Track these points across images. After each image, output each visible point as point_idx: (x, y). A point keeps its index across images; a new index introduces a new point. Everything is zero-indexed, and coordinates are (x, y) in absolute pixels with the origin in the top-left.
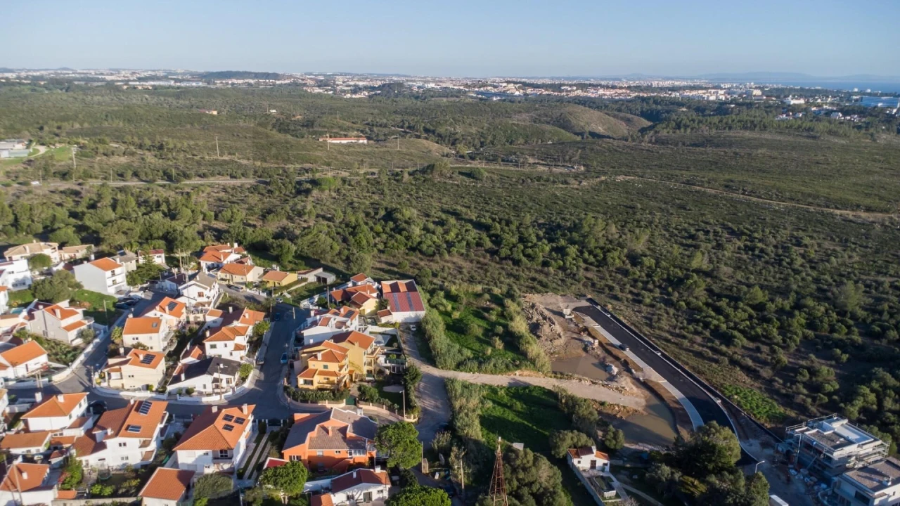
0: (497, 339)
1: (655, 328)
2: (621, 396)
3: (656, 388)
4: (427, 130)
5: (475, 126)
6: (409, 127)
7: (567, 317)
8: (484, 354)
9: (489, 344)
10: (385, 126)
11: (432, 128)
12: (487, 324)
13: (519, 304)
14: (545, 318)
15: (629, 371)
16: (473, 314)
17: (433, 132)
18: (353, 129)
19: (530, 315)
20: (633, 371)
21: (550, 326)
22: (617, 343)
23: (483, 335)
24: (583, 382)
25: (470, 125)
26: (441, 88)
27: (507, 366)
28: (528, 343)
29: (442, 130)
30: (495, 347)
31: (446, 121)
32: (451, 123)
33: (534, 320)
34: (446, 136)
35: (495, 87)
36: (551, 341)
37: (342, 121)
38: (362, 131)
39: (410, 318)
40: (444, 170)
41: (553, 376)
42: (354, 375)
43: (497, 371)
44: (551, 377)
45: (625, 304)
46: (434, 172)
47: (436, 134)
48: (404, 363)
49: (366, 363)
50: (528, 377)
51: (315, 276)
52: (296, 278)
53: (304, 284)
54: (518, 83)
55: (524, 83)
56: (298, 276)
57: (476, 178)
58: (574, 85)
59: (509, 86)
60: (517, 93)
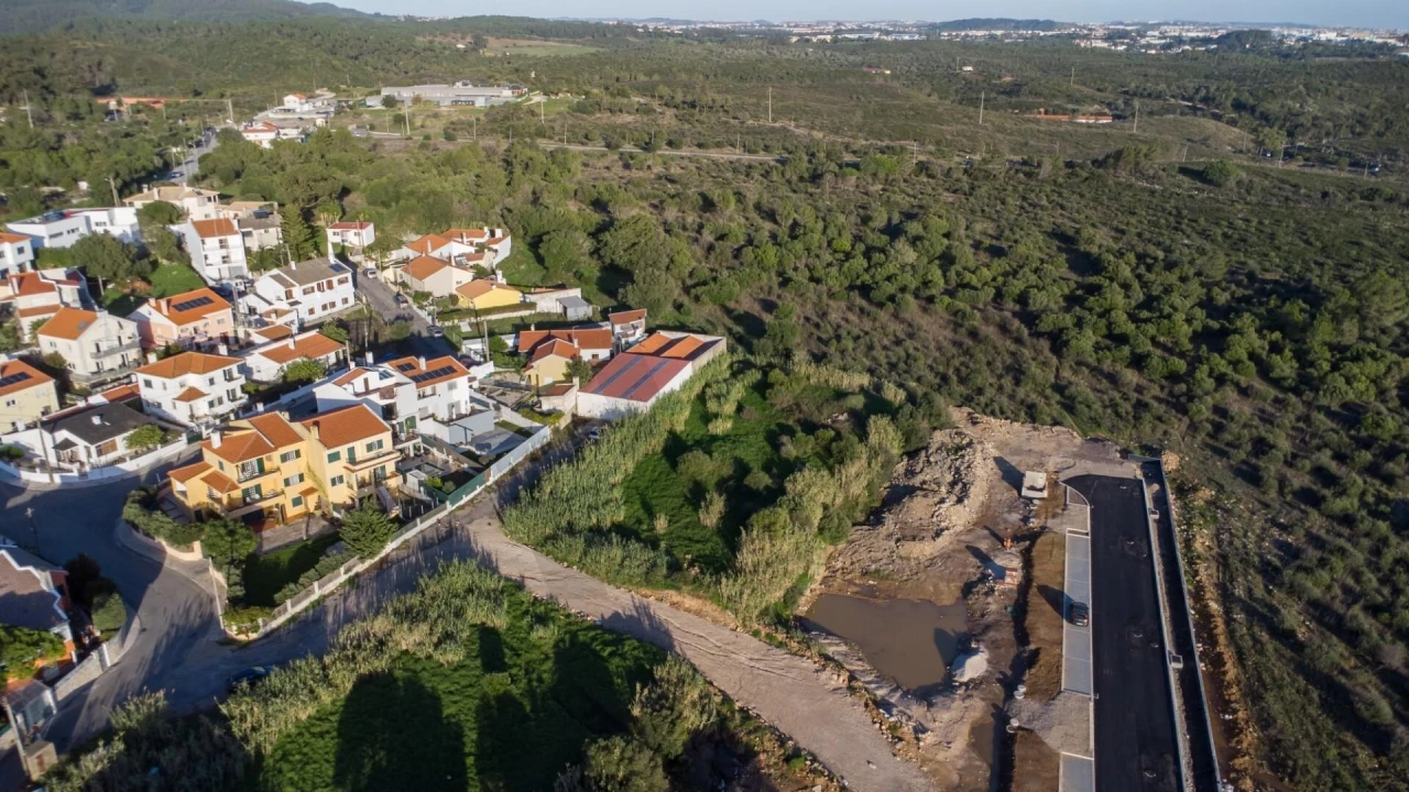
2: (883, 753)
3: (1024, 770)
4: (1239, 106)
5: (1351, 100)
6: (1205, 100)
7: (1024, 493)
10: (1159, 96)
11: (1251, 101)
14: (957, 482)
15: (1011, 689)
17: (1253, 110)
18: (1094, 101)
20: (1022, 690)
21: (941, 503)
24: (824, 675)
26: (1346, 42)
29: (1272, 107)
31: (1289, 89)
32: (1299, 94)
33: (919, 480)
34: (1277, 119)
36: (898, 540)
37: (1076, 86)
38: (1109, 105)
39: (615, 412)
40: (1143, 162)
41: (763, 633)
42: (312, 501)
43: (620, 578)
44: (756, 634)
45: (1266, 499)
46: (1121, 163)
47: (1257, 114)
48: (442, 502)
49: (345, 479)
50: (690, 616)
51: (557, 300)
52: (517, 300)
53: (526, 312)
56: (523, 298)
57: (1209, 181)
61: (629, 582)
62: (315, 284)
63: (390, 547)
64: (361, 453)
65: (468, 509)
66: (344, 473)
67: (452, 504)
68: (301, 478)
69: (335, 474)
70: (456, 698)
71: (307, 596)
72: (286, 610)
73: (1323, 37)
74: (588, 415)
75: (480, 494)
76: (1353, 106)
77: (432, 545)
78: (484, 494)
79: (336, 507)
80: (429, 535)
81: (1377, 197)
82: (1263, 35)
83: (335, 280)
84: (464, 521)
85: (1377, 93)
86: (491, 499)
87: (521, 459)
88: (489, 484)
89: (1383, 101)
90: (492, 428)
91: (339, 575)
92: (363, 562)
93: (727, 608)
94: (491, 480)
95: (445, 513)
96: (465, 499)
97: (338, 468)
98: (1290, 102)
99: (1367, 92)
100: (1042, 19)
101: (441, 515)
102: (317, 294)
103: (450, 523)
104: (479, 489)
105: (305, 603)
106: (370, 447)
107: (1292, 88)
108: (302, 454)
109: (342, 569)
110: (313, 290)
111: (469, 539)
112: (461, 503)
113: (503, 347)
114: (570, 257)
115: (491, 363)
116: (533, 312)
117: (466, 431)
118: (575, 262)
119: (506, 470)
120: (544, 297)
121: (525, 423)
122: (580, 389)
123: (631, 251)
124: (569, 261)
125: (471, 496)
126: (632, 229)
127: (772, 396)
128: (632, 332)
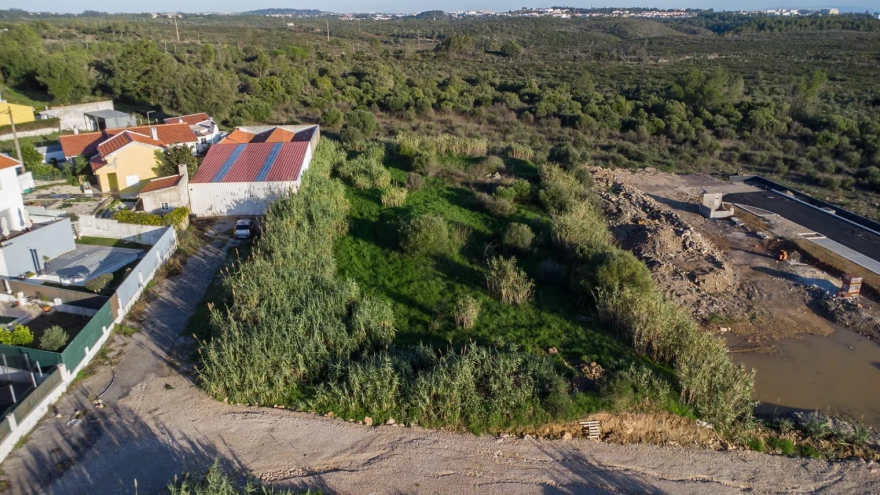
0: (509, 265)
5: (515, 34)
7: (713, 214)
8: (451, 323)
9: (477, 282)
12: (486, 222)
13: (581, 177)
14: (654, 215)
16: (448, 197)
19: (613, 207)
21: (678, 233)
23: (463, 251)
25: (510, 33)
26: (484, 15)
27: (543, 392)
28: (632, 280)
30: (498, 297)
31: (482, 29)
32: (488, 32)
33: (627, 218)
35: (539, 13)
36: (692, 277)
39: (252, 201)
43: (496, 418)
44: (755, 446)
46: (451, 48)
48: (50, 369)
51: (85, 114)
52: (32, 118)
53: (47, 131)
54: (564, 9)
55: (572, 9)
56: (37, 115)
57: (508, 55)
58: (628, 10)
59: (556, 11)
60: (564, 16)
61: (513, 421)
65: (104, 373)
67: (71, 368)
73: (470, 13)
74: (208, 214)
75: (110, 340)
76: (517, 37)
77: (65, 463)
78: (119, 339)
80: (44, 444)
81: (601, 58)
82: (440, 13)
84: (112, 394)
86: (140, 344)
87: (151, 277)
88: (118, 321)
90: (73, 247)
93: (698, 415)
94: (121, 314)
95: (61, 389)
96: (90, 354)
98: (485, 36)
101: (53, 397)
103: (80, 406)
104: (107, 332)
111: (145, 427)
112: (85, 362)
113: (37, 157)
114: (78, 82)
115: (29, 174)
116: (56, 130)
117: (34, 252)
118: (84, 88)
119: (136, 296)
120: (67, 111)
121: (129, 232)
122: (191, 179)
123: (145, 78)
124: (78, 87)
125: (97, 347)
126: (141, 54)
127: (421, 164)
128: (206, 130)
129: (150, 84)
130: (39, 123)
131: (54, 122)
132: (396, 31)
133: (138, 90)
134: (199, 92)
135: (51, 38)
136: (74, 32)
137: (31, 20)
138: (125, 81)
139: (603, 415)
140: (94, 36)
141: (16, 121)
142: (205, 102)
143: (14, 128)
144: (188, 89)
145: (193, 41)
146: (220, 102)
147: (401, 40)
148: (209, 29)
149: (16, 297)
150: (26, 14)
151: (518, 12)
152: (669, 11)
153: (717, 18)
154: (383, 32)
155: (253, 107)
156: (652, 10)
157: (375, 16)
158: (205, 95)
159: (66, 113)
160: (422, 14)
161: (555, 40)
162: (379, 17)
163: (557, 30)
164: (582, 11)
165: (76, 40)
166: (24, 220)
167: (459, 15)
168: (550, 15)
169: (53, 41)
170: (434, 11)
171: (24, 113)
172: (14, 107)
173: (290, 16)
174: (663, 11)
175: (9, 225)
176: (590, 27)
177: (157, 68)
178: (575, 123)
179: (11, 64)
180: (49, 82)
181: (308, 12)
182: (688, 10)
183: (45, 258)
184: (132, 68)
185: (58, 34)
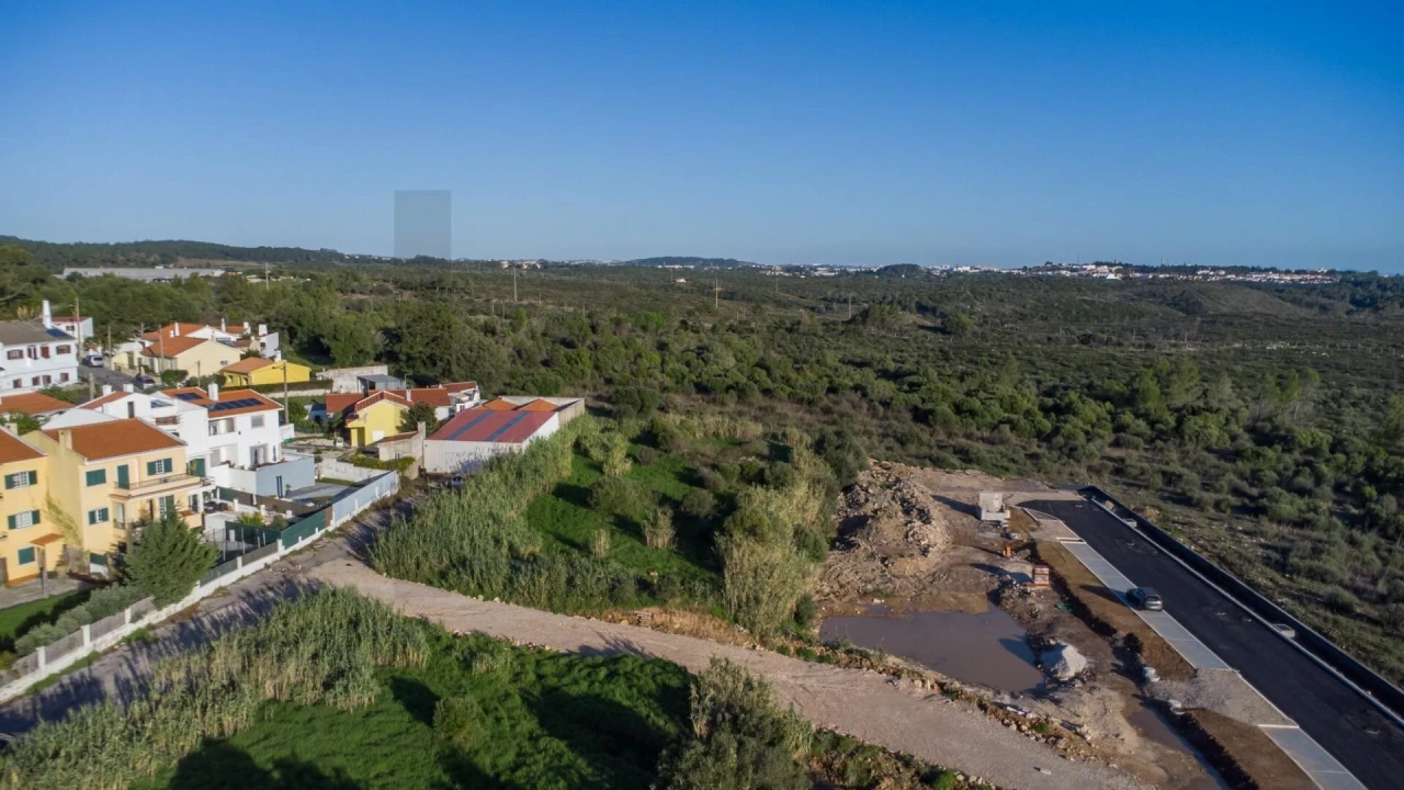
1: (1298, 571)
2: (1046, 756)
3: (1234, 748)
7: (984, 516)
11: (931, 304)
15: (1136, 675)
17: (933, 311)
20: (1151, 672)
22: (1121, 583)
24: (903, 683)
29: (948, 307)
35: (1073, 270)
36: (883, 559)
37: (781, 294)
40: (888, 318)
41: (792, 649)
42: (53, 553)
44: (783, 650)
45: (1208, 514)
46: (868, 320)
47: (938, 313)
48: (271, 540)
49: (111, 516)
50: (686, 638)
51: (359, 378)
52: (306, 378)
53: (319, 392)
54: (1114, 265)
55: (1127, 266)
56: (312, 375)
57: (949, 333)
58: (1223, 269)
59: (1100, 269)
60: (1111, 276)
62: (24, 348)
63: (199, 593)
64: (138, 473)
65: (308, 555)
66: (109, 504)
67: (287, 545)
68: (36, 517)
69: (97, 506)
70: (386, 750)
71: (71, 647)
72: (36, 665)
73: (961, 269)
75: (320, 539)
76: (1012, 307)
78: (327, 539)
79: (95, 558)
81: (1092, 341)
82: (913, 268)
83: (52, 346)
84: (309, 564)
85: (1030, 296)
86: (339, 545)
87: (367, 506)
88: (330, 529)
89: (1035, 302)
91: (122, 622)
92: (159, 608)
93: (736, 621)
94: (334, 525)
95: (275, 557)
96: (302, 543)
97: (101, 496)
99: (1021, 295)
100: (726, 258)
101: (269, 559)
102: (27, 362)
103: (283, 571)
104: (318, 534)
105: (66, 661)
106: (152, 469)
107: (962, 293)
108: (40, 477)
109: (128, 613)
110: (21, 355)
112: (297, 547)
113: (302, 412)
114: (362, 346)
115: (292, 425)
116: (328, 391)
117: (279, 479)
118: (368, 353)
119: (348, 518)
120: (343, 374)
121: (361, 475)
122: (428, 436)
123: (433, 345)
124: (361, 351)
125: (308, 541)
126: (433, 320)
127: (666, 440)
128: (467, 398)
129: (437, 352)
130: (313, 383)
131: (327, 383)
132: (829, 293)
133: (425, 357)
134: (473, 360)
135: (361, 293)
136: (390, 286)
137: (346, 265)
138: (412, 348)
139: (655, 609)
140: (413, 292)
141: (290, 380)
142: (477, 371)
143: (286, 387)
144: (461, 357)
145: (533, 302)
146: (494, 371)
147: (835, 306)
148: (561, 285)
149: (259, 508)
150: (340, 257)
151: (1038, 269)
152: (1298, 272)
153: (1373, 287)
154: (811, 295)
155: (540, 380)
156: (1267, 270)
157: (816, 270)
158: (478, 363)
159: (340, 375)
160: (886, 268)
161: (1074, 313)
162: (822, 272)
163: (1079, 297)
164: (1144, 269)
165: (390, 296)
166: (277, 455)
167: (942, 272)
168: (1088, 275)
169: (363, 297)
170: (903, 266)
171: (300, 372)
172: (290, 366)
173: (692, 267)
174: (1288, 272)
175: (265, 457)
176: (1139, 295)
177: (446, 335)
178: (927, 417)
179: (300, 324)
180: (332, 344)
181: (720, 262)
182: (1331, 273)
183: (288, 486)
184: (421, 334)
185: (370, 288)
